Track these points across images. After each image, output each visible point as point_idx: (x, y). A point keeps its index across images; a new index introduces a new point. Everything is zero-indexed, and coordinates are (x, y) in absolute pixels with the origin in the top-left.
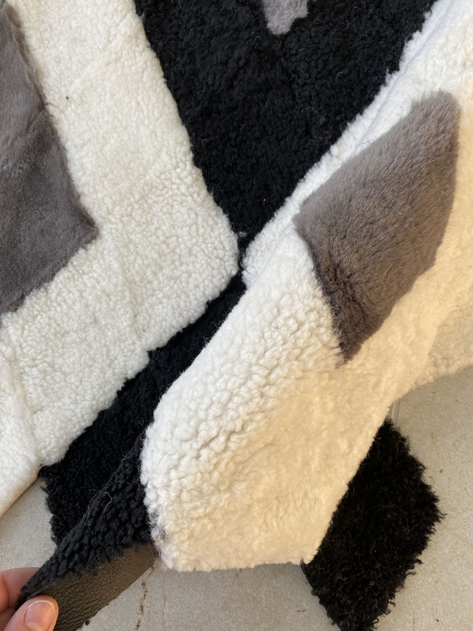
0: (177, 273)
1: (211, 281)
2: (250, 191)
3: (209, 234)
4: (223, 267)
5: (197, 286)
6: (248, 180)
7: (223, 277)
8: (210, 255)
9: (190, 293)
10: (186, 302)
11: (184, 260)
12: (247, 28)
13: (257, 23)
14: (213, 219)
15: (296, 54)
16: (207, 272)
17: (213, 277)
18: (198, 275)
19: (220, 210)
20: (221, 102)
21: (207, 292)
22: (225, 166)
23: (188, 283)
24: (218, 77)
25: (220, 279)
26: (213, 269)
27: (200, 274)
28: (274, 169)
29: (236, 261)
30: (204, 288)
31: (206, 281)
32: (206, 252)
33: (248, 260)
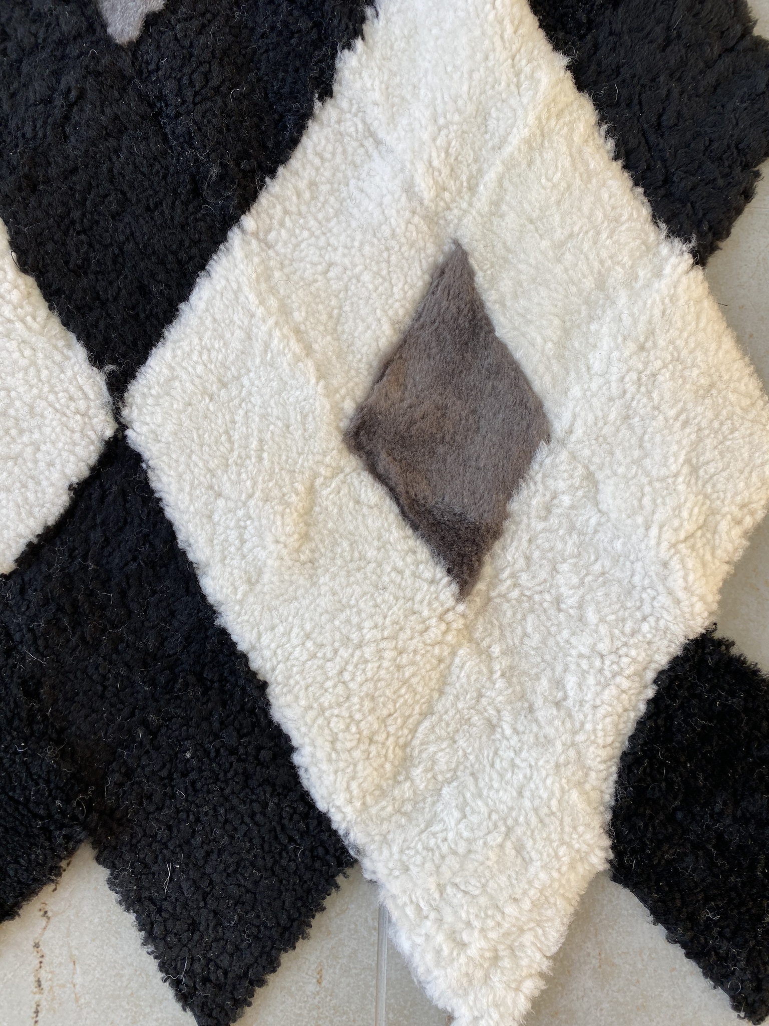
0: (16, 448)
1: (72, 452)
2: (115, 299)
3: (58, 377)
4: (89, 427)
5: (51, 464)
6: (111, 283)
7: (92, 443)
8: (65, 410)
9: (41, 477)
10: (36, 492)
11: (25, 425)
12: (75, 38)
13: (91, 29)
14: (62, 353)
15: (158, 69)
16: (63, 438)
17: (75, 444)
18: (48, 445)
19: (72, 337)
20: (50, 164)
21: (68, 471)
22: (71, 266)
23: (36, 462)
24: (39, 124)
25: (85, 447)
26: (73, 432)
27: (53, 443)
28: (149, 258)
29: (110, 415)
30: (63, 466)
31: (63, 453)
32: (57, 406)
33: (131, 412)
